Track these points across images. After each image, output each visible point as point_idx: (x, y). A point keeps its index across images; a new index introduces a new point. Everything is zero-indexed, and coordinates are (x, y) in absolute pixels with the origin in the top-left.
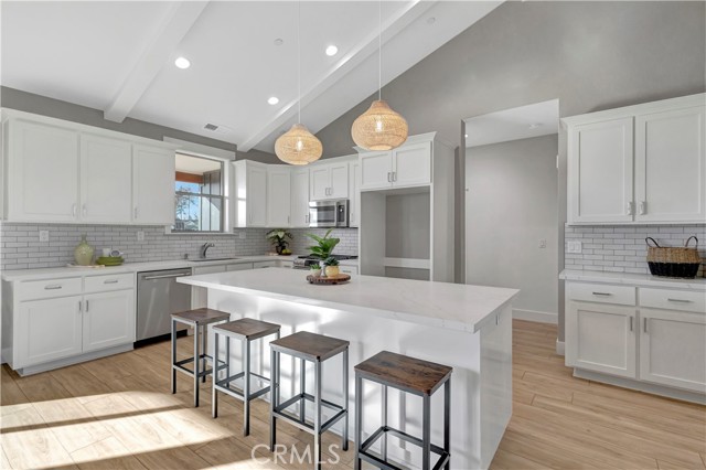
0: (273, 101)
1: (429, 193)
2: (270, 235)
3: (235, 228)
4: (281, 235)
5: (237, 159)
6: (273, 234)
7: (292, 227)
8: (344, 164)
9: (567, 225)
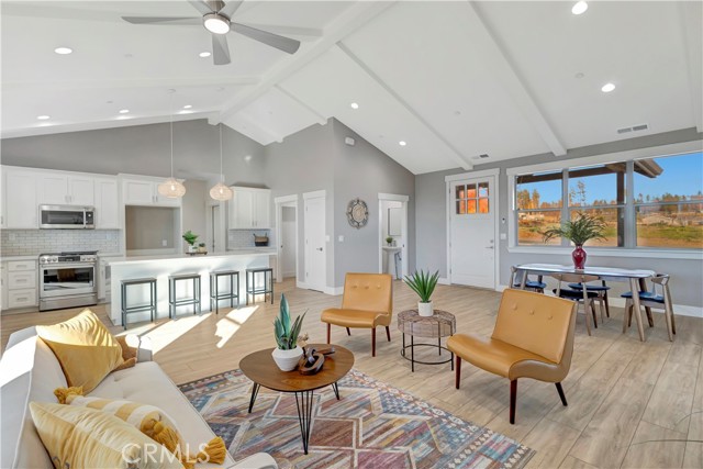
7: (4, 228)
9: (229, 229)
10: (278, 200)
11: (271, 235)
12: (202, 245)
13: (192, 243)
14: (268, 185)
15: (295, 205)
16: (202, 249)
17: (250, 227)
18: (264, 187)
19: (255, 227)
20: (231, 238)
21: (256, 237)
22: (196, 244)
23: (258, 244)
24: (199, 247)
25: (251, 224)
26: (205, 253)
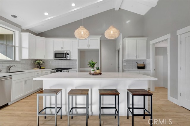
0: (46, 14)
1: (99, 51)
2: (37, 62)
3: (21, 59)
4: (41, 62)
5: (22, 32)
6: (38, 62)
7: (46, 59)
8: (69, 40)
9: (124, 59)
10: (151, 42)
11: (147, 63)
12: (98, 69)
13: (93, 67)
16: (98, 71)
17: (135, 58)
19: (137, 59)
20: (124, 64)
21: (138, 64)
22: (95, 68)
23: (139, 68)
24: (96, 70)
25: (135, 57)
26: (100, 74)
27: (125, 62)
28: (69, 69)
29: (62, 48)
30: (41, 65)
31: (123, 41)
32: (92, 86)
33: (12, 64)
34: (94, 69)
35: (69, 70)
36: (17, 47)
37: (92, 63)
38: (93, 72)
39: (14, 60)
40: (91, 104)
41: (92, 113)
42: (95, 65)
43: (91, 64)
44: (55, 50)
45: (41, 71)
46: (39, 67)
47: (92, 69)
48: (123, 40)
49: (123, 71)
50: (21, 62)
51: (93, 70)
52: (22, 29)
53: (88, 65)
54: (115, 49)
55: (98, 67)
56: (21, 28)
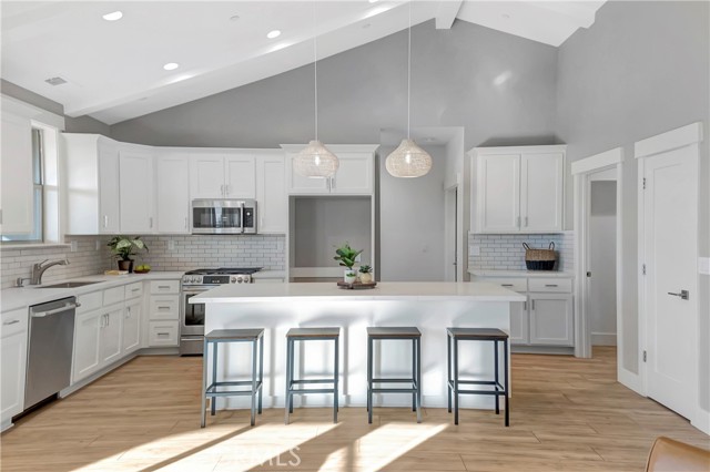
0: (171, 66)
4: (139, 244)
6: (122, 245)
7: (154, 233)
8: (250, 158)
9: (471, 232)
10: (581, 166)
11: (564, 247)
12: (365, 270)
13: (350, 265)
14: (561, 135)
15: (617, 176)
16: (364, 278)
17: (513, 227)
18: (551, 140)
19: (524, 230)
20: (474, 250)
21: (529, 250)
22: (356, 268)
23: (534, 266)
24: (359, 274)
25: (514, 224)
26: (372, 286)
27: (474, 244)
28: (256, 270)
29: (225, 189)
30: (131, 257)
31: (467, 160)
32: (347, 319)
33: (50, 257)
34: (353, 272)
35: (254, 275)
36: (52, 188)
37: (347, 252)
38: (349, 280)
39: (43, 241)
40: (346, 374)
41: (348, 398)
42: (358, 258)
43: (343, 256)
44: (193, 197)
45: (143, 281)
46: (127, 264)
47: (347, 271)
48: (469, 153)
49: (468, 277)
50: (66, 247)
51: (351, 275)
52: (67, 118)
53: (336, 258)
54: (443, 185)
55: (364, 265)
56: (62, 114)
